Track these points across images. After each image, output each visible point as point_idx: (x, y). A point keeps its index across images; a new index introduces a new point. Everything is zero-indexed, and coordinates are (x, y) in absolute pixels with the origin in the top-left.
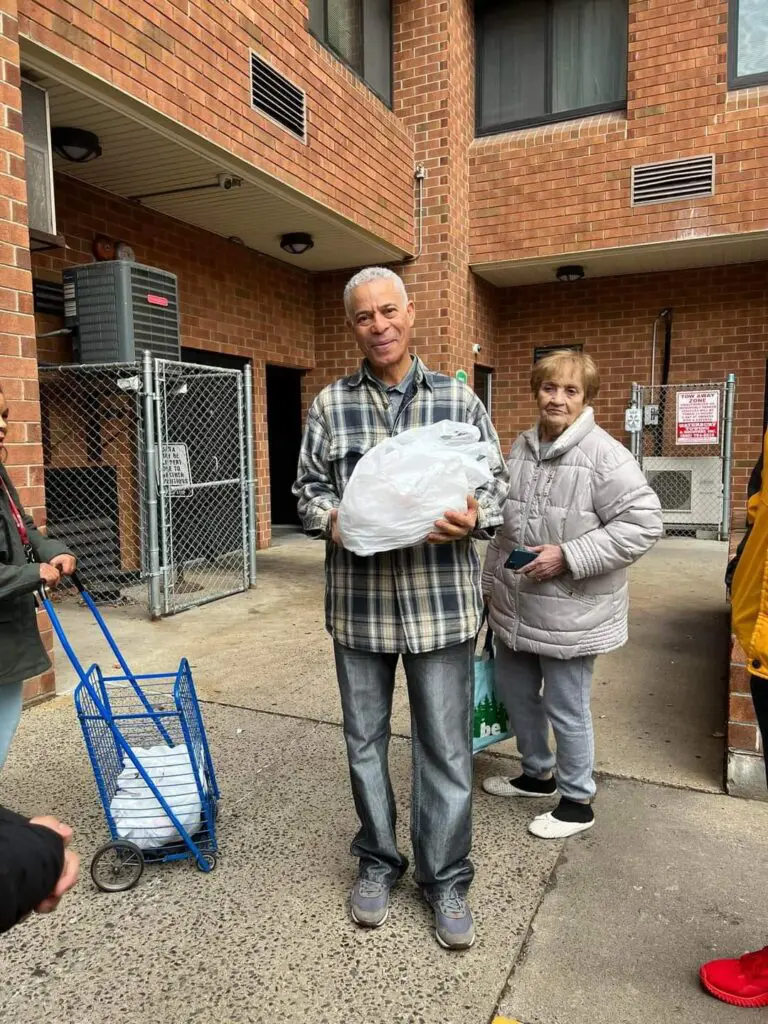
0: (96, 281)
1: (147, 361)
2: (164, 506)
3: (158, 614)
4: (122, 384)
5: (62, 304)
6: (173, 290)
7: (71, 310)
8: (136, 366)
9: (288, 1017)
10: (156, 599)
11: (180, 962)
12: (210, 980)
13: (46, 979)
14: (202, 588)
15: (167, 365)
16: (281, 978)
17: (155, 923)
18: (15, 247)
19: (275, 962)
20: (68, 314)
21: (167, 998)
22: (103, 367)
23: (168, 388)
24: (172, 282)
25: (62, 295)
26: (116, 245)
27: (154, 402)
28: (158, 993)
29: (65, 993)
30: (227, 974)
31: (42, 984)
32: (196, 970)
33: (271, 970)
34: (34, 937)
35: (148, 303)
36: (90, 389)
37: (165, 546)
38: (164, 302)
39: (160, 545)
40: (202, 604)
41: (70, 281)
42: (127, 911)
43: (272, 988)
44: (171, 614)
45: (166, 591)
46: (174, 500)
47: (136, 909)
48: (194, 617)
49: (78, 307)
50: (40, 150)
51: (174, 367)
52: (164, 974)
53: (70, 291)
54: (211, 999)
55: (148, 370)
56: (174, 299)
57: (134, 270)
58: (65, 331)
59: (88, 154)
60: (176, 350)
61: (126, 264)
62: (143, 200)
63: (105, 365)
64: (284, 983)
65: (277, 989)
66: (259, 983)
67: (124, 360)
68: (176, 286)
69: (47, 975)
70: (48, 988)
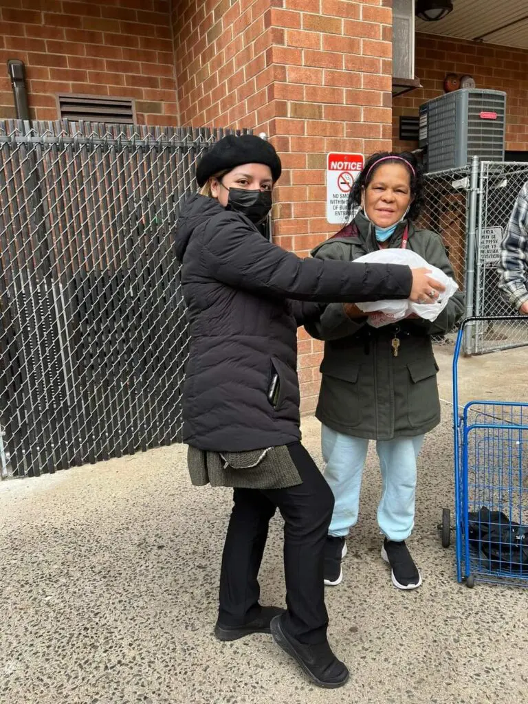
0: (443, 109)
1: (475, 164)
2: (479, 274)
3: (469, 353)
4: (456, 185)
5: (417, 132)
6: (502, 105)
7: (423, 135)
8: (467, 169)
9: (520, 648)
10: (468, 343)
11: (445, 582)
12: (464, 601)
13: (360, 561)
14: (506, 338)
15: (490, 165)
16: (519, 620)
17: (433, 552)
18: (382, 92)
19: (518, 608)
20: (421, 138)
21: (433, 600)
22: (442, 173)
23: (490, 183)
24: (502, 97)
25: (418, 124)
26: (461, 79)
27: (478, 195)
28: (427, 595)
29: (370, 573)
30: (478, 603)
31: (358, 563)
32: (456, 592)
33: (513, 613)
34: (358, 535)
35: (481, 119)
36: (432, 190)
37: (478, 304)
38: (493, 115)
39: (474, 302)
40: (505, 349)
41: (424, 113)
42: (415, 539)
43: (511, 624)
44: (479, 354)
45: (477, 337)
46: (487, 270)
47: (422, 539)
48: (497, 357)
49: (428, 131)
50: (406, 17)
51: (496, 166)
52: (434, 585)
53: (424, 120)
54: (463, 614)
55: (475, 172)
56: (502, 112)
57: (471, 95)
58: (419, 150)
59: (442, 13)
60: (500, 153)
61: (466, 91)
62: (484, 38)
63: (444, 171)
64: (522, 625)
65: (514, 627)
66: (501, 617)
67: (458, 166)
68: (505, 102)
69: (361, 559)
70: (361, 566)
